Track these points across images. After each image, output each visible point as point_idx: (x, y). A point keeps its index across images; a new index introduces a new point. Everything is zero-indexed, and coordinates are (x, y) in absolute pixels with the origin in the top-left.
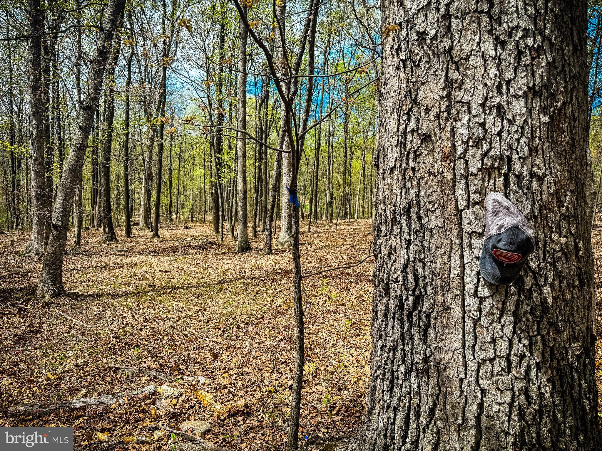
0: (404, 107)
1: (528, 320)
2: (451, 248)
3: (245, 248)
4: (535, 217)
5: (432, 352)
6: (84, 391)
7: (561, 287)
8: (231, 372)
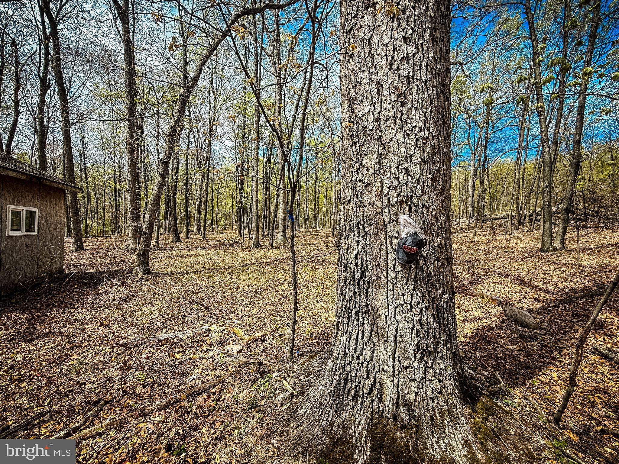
0: (355, 168)
1: (421, 283)
2: (381, 245)
3: (258, 245)
4: (425, 228)
5: (371, 302)
6: (165, 330)
7: (438, 265)
8: (253, 317)
